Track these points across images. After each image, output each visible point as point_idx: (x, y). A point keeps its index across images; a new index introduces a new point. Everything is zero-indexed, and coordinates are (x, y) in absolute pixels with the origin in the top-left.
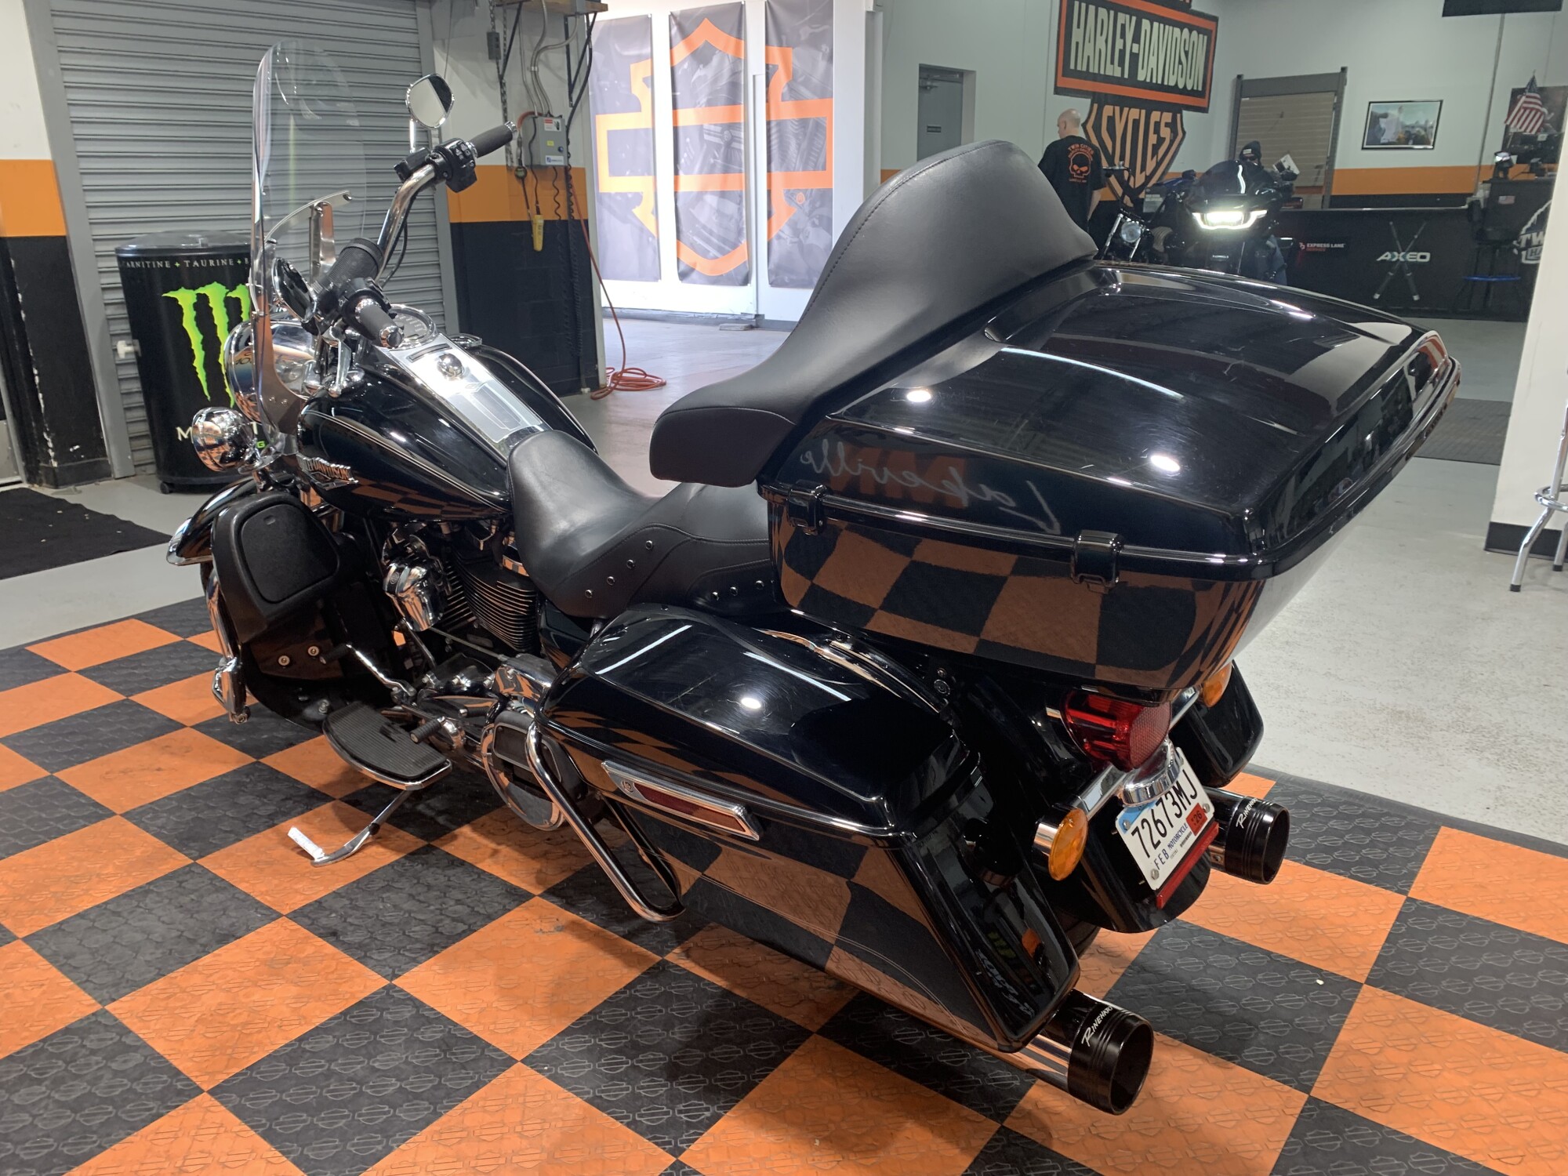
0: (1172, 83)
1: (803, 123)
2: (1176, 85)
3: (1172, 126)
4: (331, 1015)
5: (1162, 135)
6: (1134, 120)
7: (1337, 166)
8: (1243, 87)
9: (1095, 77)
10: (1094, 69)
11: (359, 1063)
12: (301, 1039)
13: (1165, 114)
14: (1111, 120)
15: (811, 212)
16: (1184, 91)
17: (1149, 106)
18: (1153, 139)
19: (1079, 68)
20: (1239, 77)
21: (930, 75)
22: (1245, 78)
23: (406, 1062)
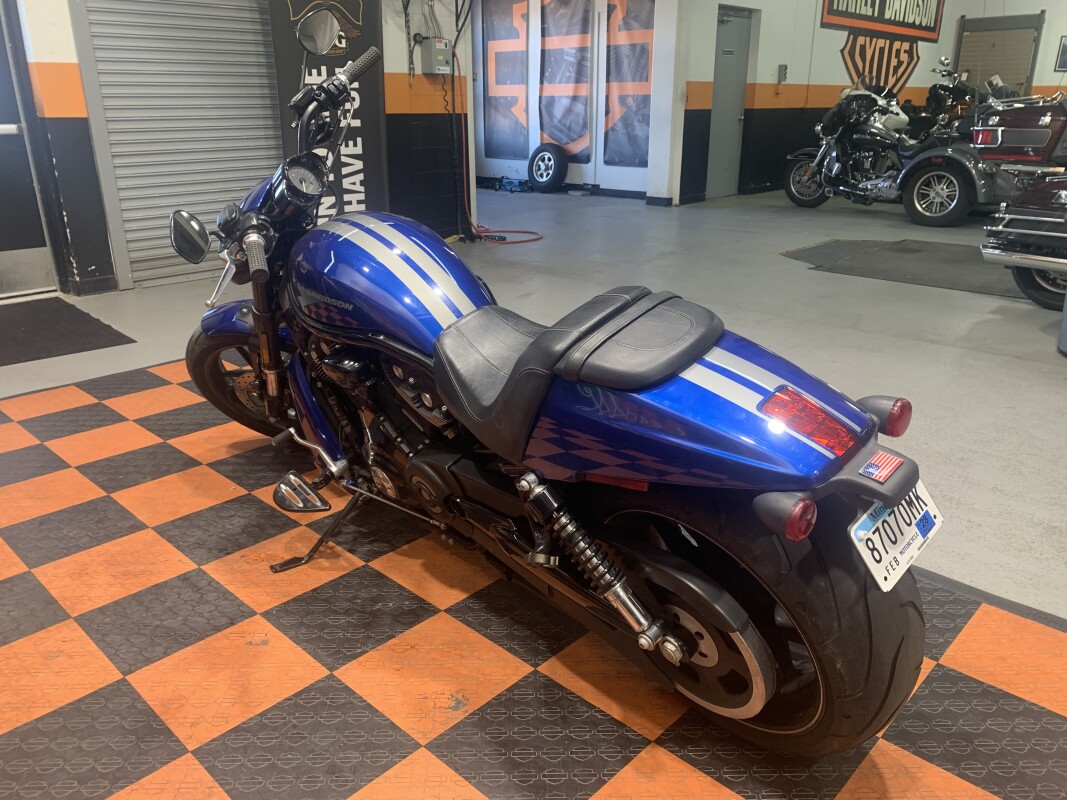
0: (911, 21)
1: (633, 46)
2: (914, 22)
3: (910, 52)
4: (70, 701)
5: (901, 59)
6: (881, 48)
7: (1035, 83)
8: (965, 25)
9: (854, 16)
10: (851, 9)
11: (71, 743)
12: (38, 720)
13: (904, 44)
14: (863, 48)
15: (637, 112)
16: (920, 27)
17: (893, 38)
18: (894, 62)
19: (840, 9)
20: (963, 17)
21: (725, 11)
22: (967, 18)
23: (108, 746)
